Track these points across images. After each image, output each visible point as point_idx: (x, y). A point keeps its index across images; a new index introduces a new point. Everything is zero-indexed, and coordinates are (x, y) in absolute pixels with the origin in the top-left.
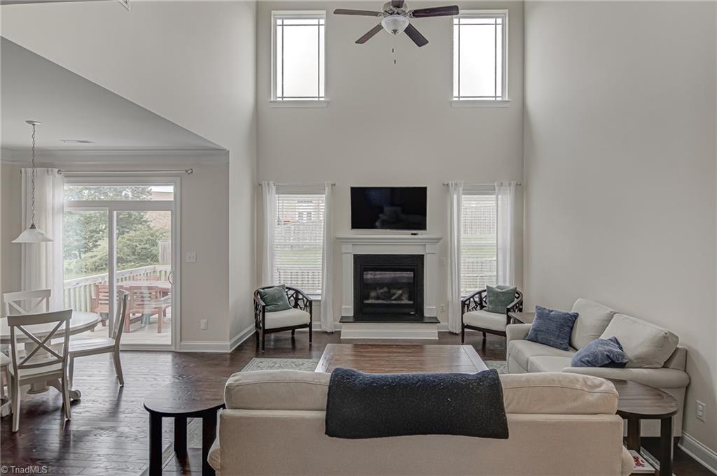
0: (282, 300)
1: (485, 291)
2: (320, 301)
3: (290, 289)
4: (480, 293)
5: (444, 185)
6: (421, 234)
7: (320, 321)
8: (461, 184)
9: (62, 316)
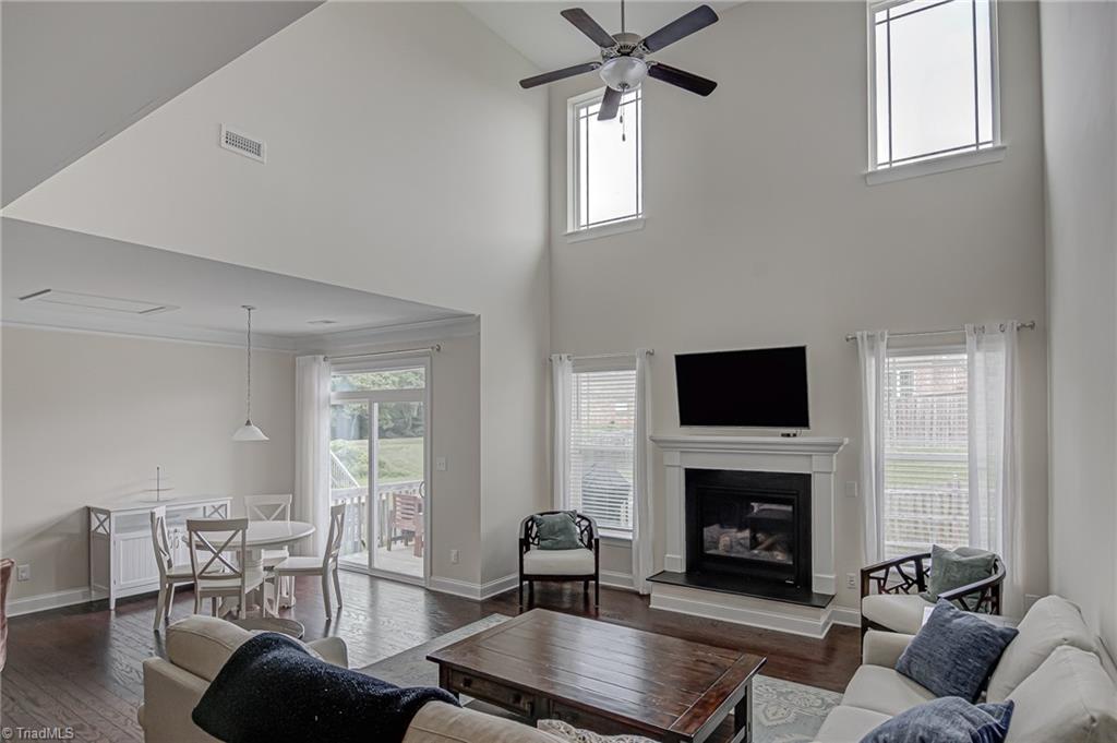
0: (564, 534)
1: (928, 556)
2: (630, 541)
3: (583, 518)
4: (918, 559)
5: (847, 340)
6: (802, 436)
7: (631, 572)
8: (882, 336)
9: (239, 525)
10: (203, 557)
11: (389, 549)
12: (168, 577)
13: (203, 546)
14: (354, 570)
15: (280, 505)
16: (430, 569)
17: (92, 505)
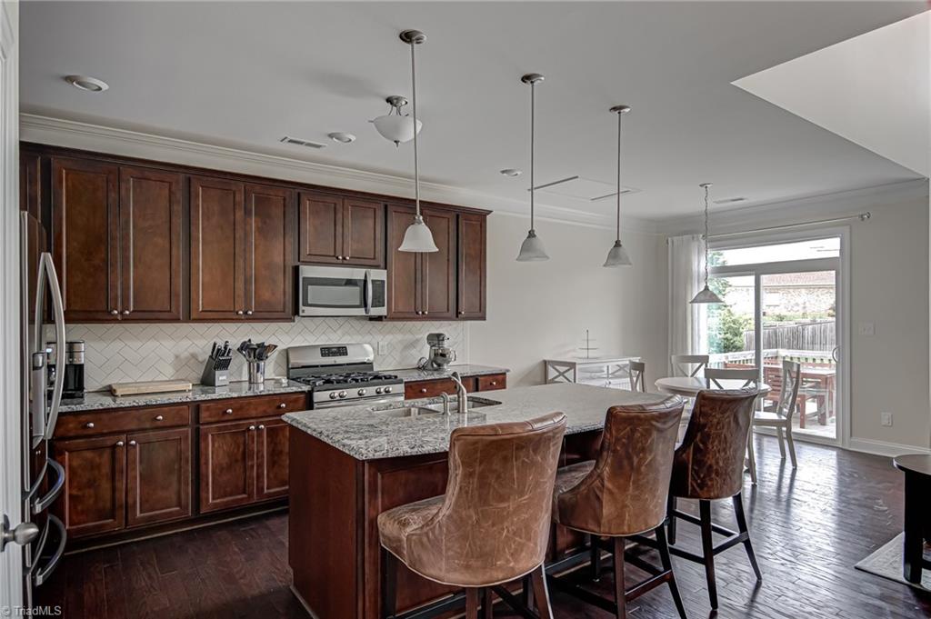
16: (850, 431)
17: (547, 358)
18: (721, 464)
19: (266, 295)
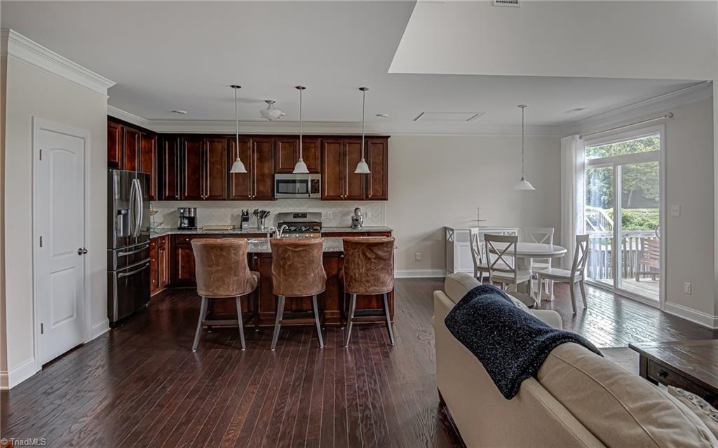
9: (512, 240)
10: (493, 257)
11: (638, 280)
12: (479, 268)
13: (493, 251)
14: (599, 286)
15: (546, 234)
16: (665, 295)
17: (446, 226)
18: (357, 276)
19: (262, 188)
